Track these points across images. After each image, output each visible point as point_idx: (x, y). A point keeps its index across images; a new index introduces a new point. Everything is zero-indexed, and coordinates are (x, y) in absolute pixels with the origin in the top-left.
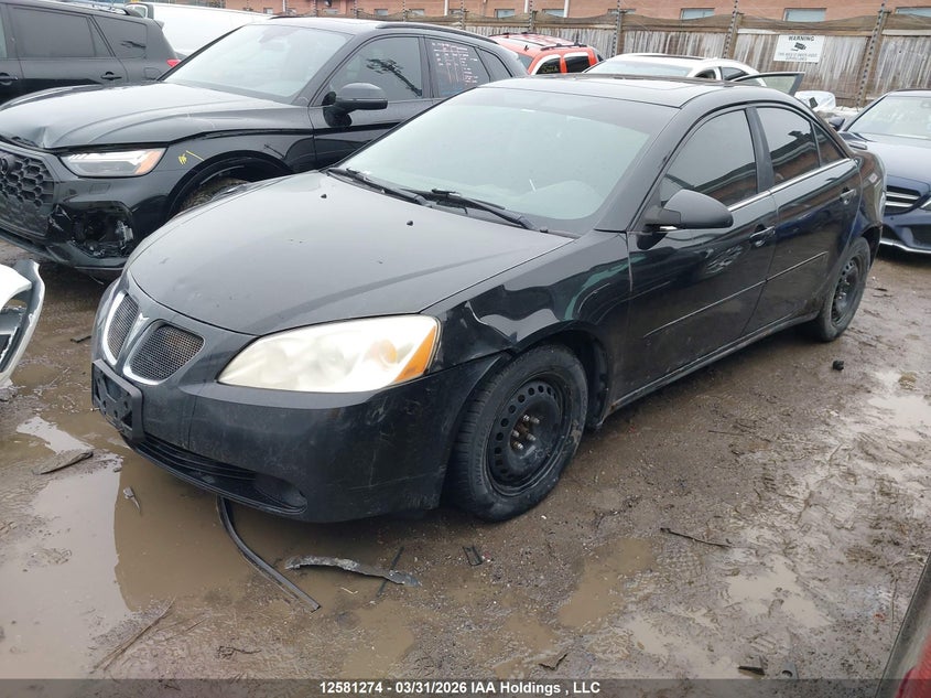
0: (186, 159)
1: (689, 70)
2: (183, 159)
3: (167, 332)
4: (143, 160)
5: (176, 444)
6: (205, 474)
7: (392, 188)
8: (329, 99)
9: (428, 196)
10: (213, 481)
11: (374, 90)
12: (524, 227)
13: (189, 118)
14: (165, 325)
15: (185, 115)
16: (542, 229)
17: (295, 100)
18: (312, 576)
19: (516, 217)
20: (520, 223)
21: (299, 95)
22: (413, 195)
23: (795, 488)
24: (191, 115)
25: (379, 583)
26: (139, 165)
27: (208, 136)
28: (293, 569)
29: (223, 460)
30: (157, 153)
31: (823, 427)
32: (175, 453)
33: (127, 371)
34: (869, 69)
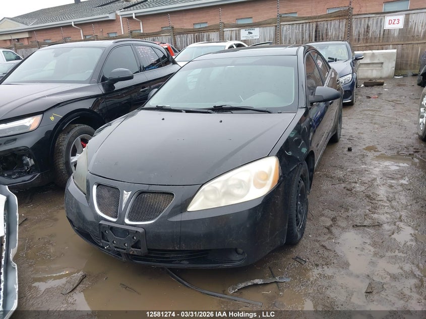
0: (54, 118)
1: (225, 46)
2: (52, 118)
3: (146, 195)
4: (31, 123)
5: (171, 249)
6: (181, 261)
7: (189, 110)
8: (104, 79)
9: (212, 109)
10: (188, 263)
11: (127, 71)
12: (269, 113)
13: (47, 98)
14: (142, 193)
15: (45, 97)
16: (279, 112)
17: (90, 81)
18: (245, 292)
19: (265, 109)
20: (267, 112)
21: (92, 79)
22: (206, 111)
23: (379, 197)
24: (48, 96)
25: (275, 285)
26: (30, 125)
27: (61, 105)
28: (235, 292)
29: (202, 249)
30: (39, 117)
31: (367, 172)
32: (164, 254)
33: (127, 221)
34: (279, 38)
